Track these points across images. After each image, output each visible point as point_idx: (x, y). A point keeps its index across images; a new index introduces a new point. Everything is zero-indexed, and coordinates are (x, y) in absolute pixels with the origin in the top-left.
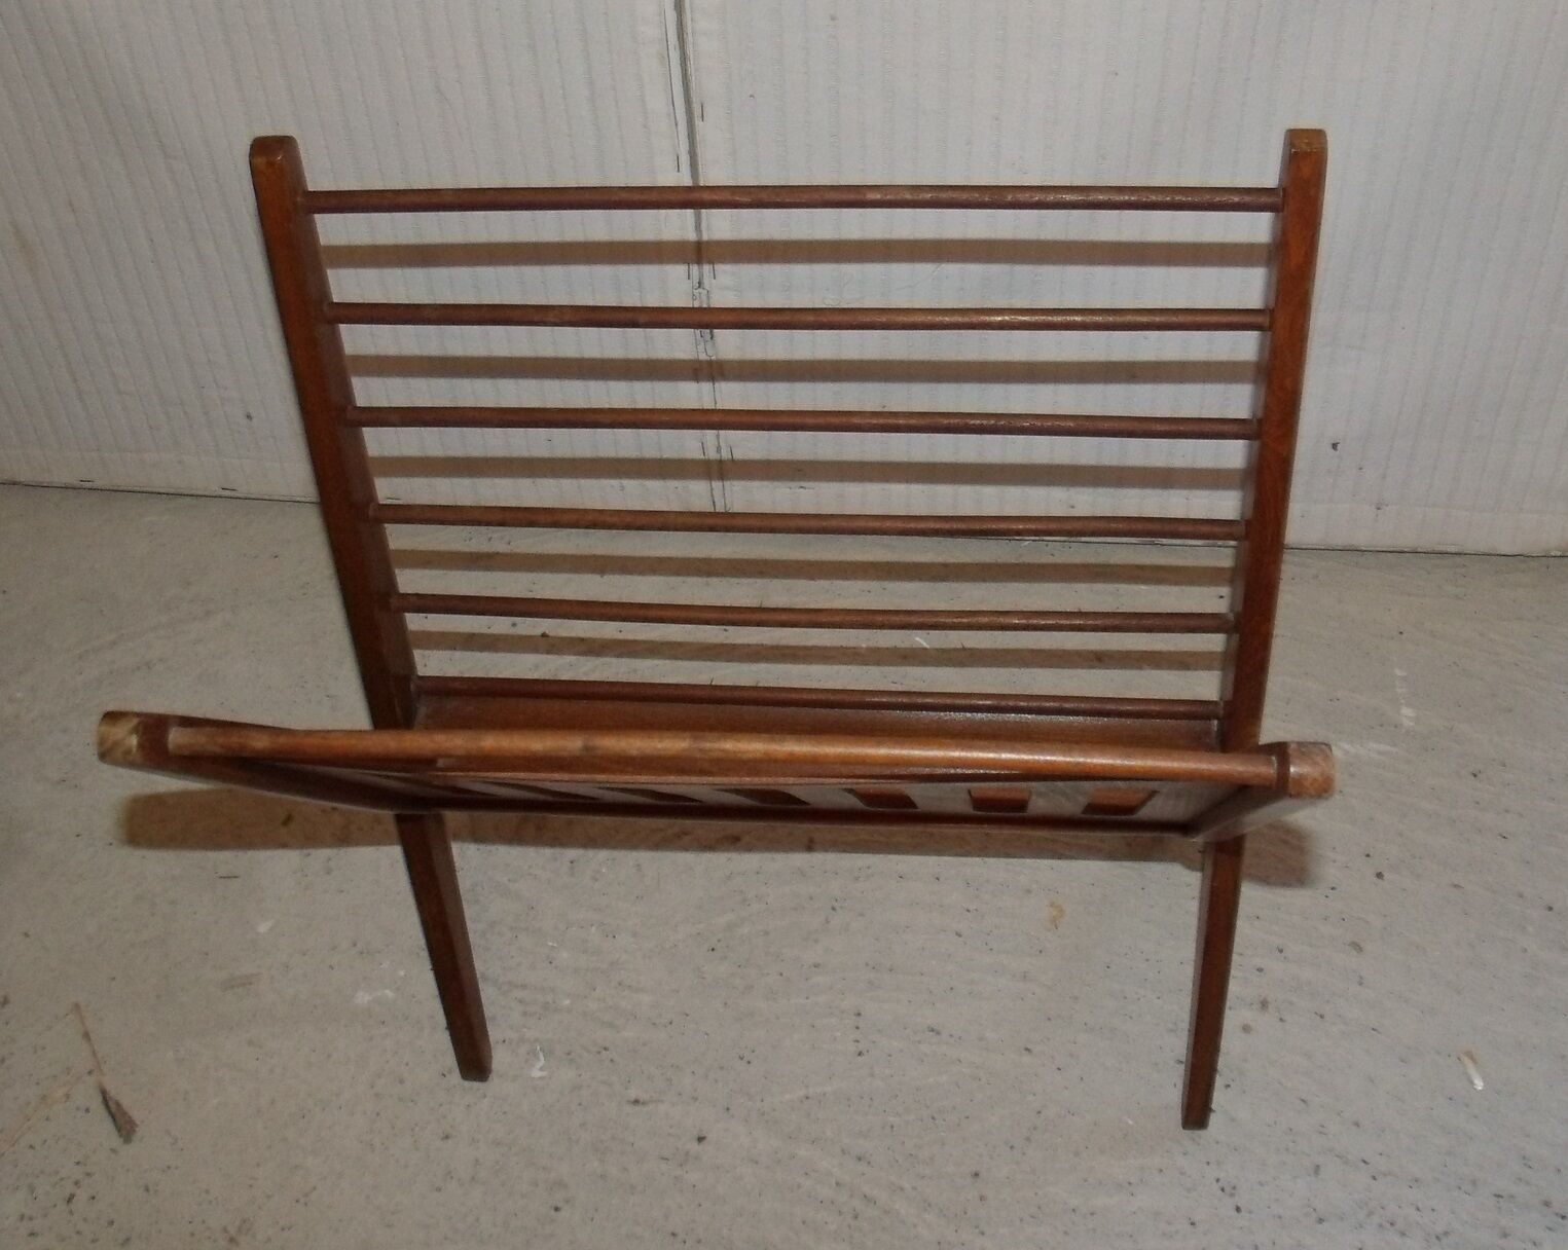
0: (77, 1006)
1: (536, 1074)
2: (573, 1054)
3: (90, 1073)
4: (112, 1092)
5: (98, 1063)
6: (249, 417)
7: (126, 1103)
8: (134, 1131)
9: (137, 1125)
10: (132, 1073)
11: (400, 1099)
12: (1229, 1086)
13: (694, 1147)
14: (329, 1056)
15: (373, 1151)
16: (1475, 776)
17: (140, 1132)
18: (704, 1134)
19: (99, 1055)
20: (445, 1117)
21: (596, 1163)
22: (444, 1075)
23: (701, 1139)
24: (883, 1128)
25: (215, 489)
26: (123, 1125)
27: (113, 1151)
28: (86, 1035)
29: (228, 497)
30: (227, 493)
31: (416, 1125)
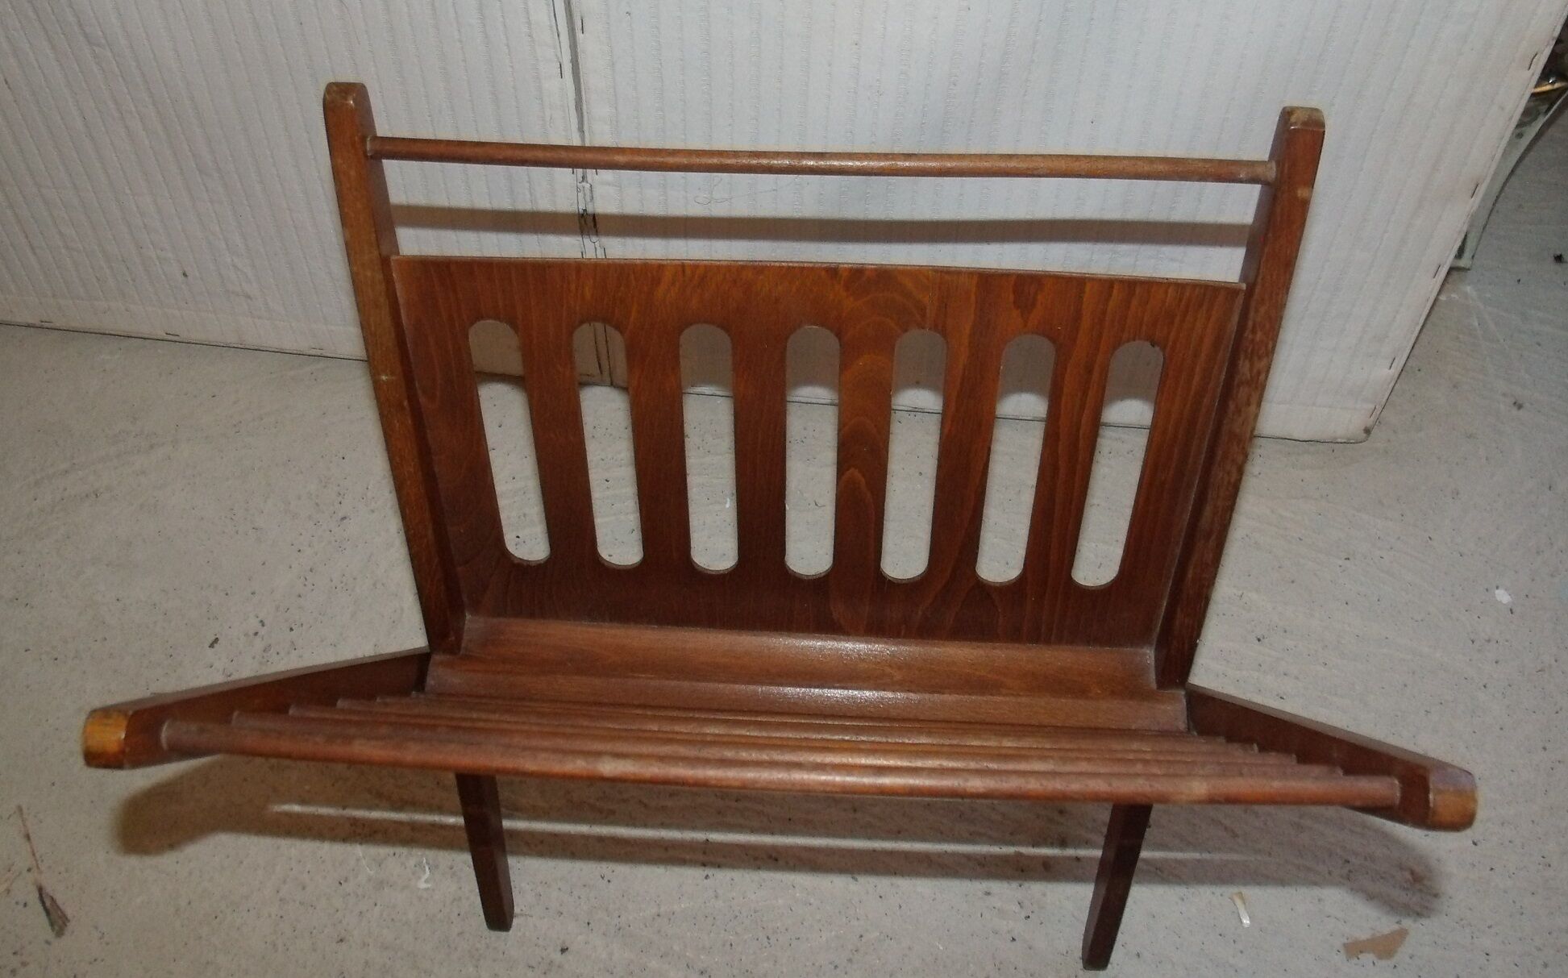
0: (20, 809)
1: (422, 885)
2: (455, 868)
3: (29, 870)
4: (49, 889)
5: (36, 860)
6: (185, 275)
7: (60, 899)
8: (66, 925)
9: (69, 921)
10: (67, 871)
11: (301, 903)
12: (1029, 917)
13: (557, 957)
14: (241, 862)
15: (276, 951)
16: (1259, 640)
17: (70, 926)
18: (567, 944)
19: (37, 855)
20: (340, 922)
21: (471, 969)
22: (341, 883)
23: (563, 950)
24: (724, 945)
25: (161, 334)
26: (57, 918)
27: (48, 942)
28: (28, 837)
29: (172, 340)
30: (170, 338)
31: (315, 928)
